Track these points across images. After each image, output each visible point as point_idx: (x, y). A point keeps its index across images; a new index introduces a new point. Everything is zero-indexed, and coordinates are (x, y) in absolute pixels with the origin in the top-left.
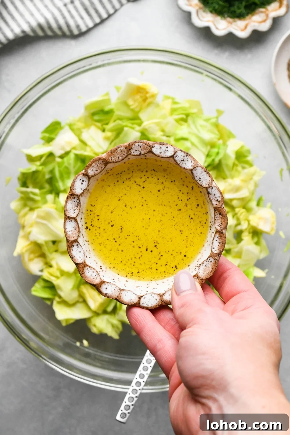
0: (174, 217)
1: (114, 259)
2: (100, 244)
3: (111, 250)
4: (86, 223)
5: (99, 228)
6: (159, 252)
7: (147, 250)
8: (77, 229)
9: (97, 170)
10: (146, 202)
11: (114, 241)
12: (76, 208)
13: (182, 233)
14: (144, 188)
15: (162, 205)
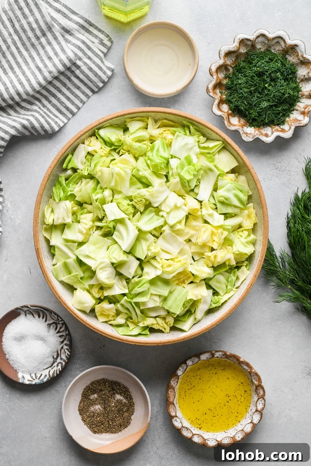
0: (218, 378)
1: (224, 422)
2: (212, 425)
3: (218, 421)
4: (197, 428)
5: (203, 421)
6: (232, 396)
7: (228, 402)
8: (199, 436)
9: (174, 410)
10: (203, 389)
11: (214, 417)
12: (188, 431)
13: (229, 379)
14: (194, 386)
15: (208, 381)
